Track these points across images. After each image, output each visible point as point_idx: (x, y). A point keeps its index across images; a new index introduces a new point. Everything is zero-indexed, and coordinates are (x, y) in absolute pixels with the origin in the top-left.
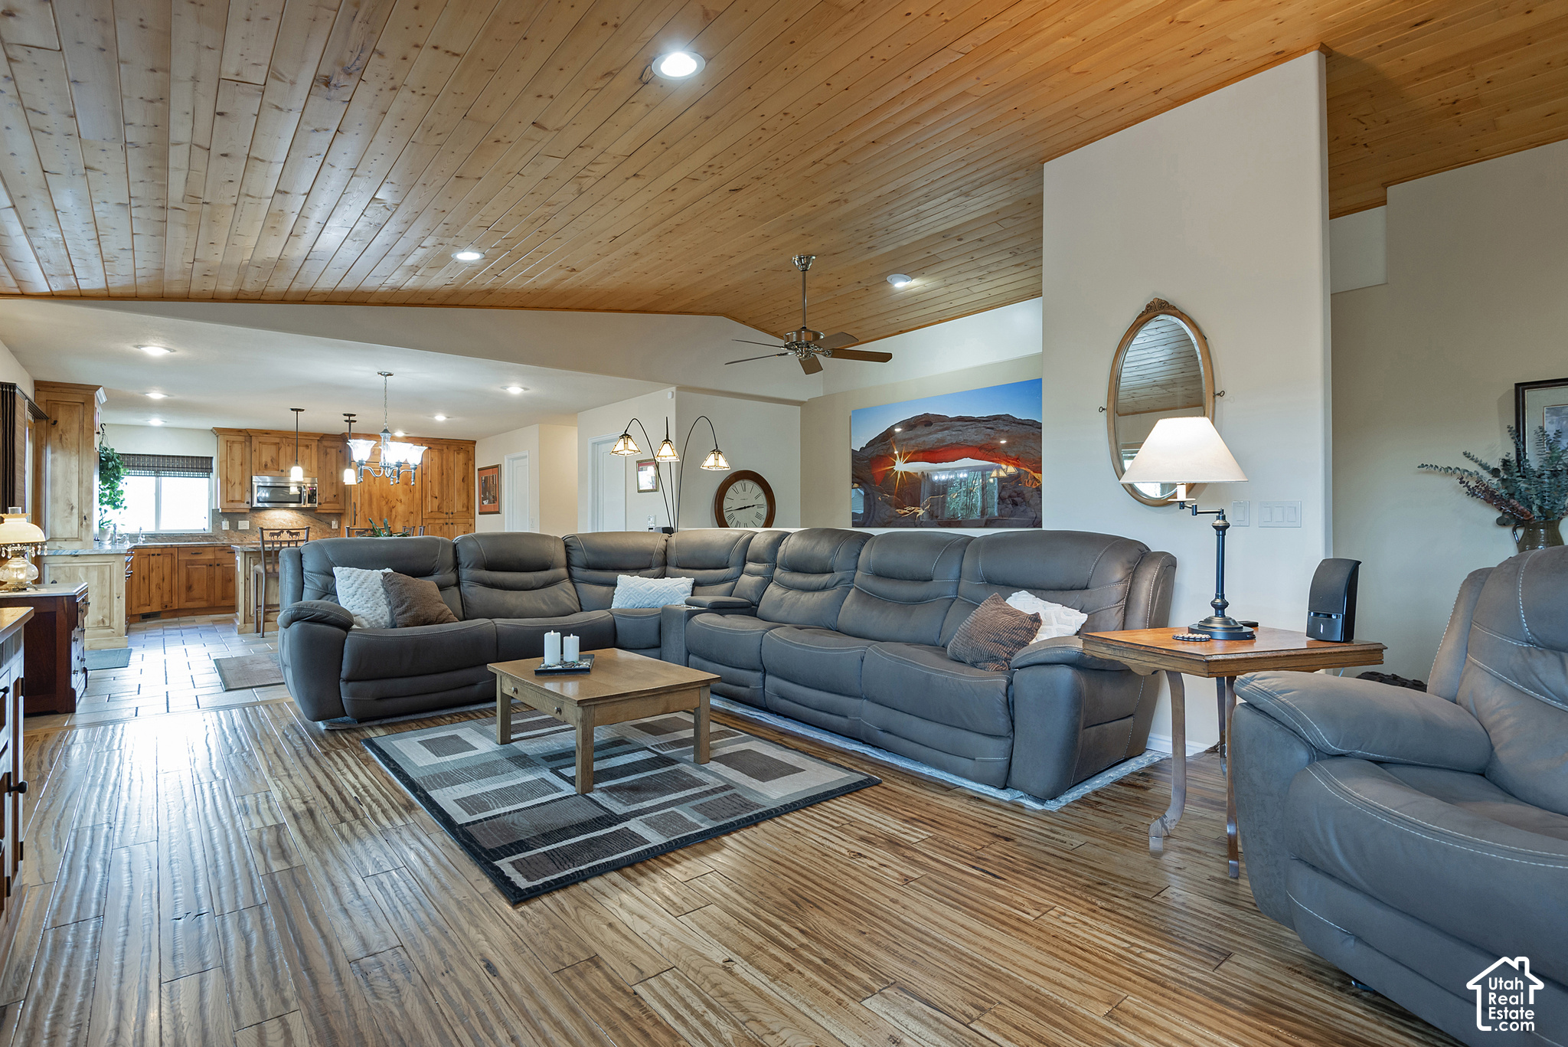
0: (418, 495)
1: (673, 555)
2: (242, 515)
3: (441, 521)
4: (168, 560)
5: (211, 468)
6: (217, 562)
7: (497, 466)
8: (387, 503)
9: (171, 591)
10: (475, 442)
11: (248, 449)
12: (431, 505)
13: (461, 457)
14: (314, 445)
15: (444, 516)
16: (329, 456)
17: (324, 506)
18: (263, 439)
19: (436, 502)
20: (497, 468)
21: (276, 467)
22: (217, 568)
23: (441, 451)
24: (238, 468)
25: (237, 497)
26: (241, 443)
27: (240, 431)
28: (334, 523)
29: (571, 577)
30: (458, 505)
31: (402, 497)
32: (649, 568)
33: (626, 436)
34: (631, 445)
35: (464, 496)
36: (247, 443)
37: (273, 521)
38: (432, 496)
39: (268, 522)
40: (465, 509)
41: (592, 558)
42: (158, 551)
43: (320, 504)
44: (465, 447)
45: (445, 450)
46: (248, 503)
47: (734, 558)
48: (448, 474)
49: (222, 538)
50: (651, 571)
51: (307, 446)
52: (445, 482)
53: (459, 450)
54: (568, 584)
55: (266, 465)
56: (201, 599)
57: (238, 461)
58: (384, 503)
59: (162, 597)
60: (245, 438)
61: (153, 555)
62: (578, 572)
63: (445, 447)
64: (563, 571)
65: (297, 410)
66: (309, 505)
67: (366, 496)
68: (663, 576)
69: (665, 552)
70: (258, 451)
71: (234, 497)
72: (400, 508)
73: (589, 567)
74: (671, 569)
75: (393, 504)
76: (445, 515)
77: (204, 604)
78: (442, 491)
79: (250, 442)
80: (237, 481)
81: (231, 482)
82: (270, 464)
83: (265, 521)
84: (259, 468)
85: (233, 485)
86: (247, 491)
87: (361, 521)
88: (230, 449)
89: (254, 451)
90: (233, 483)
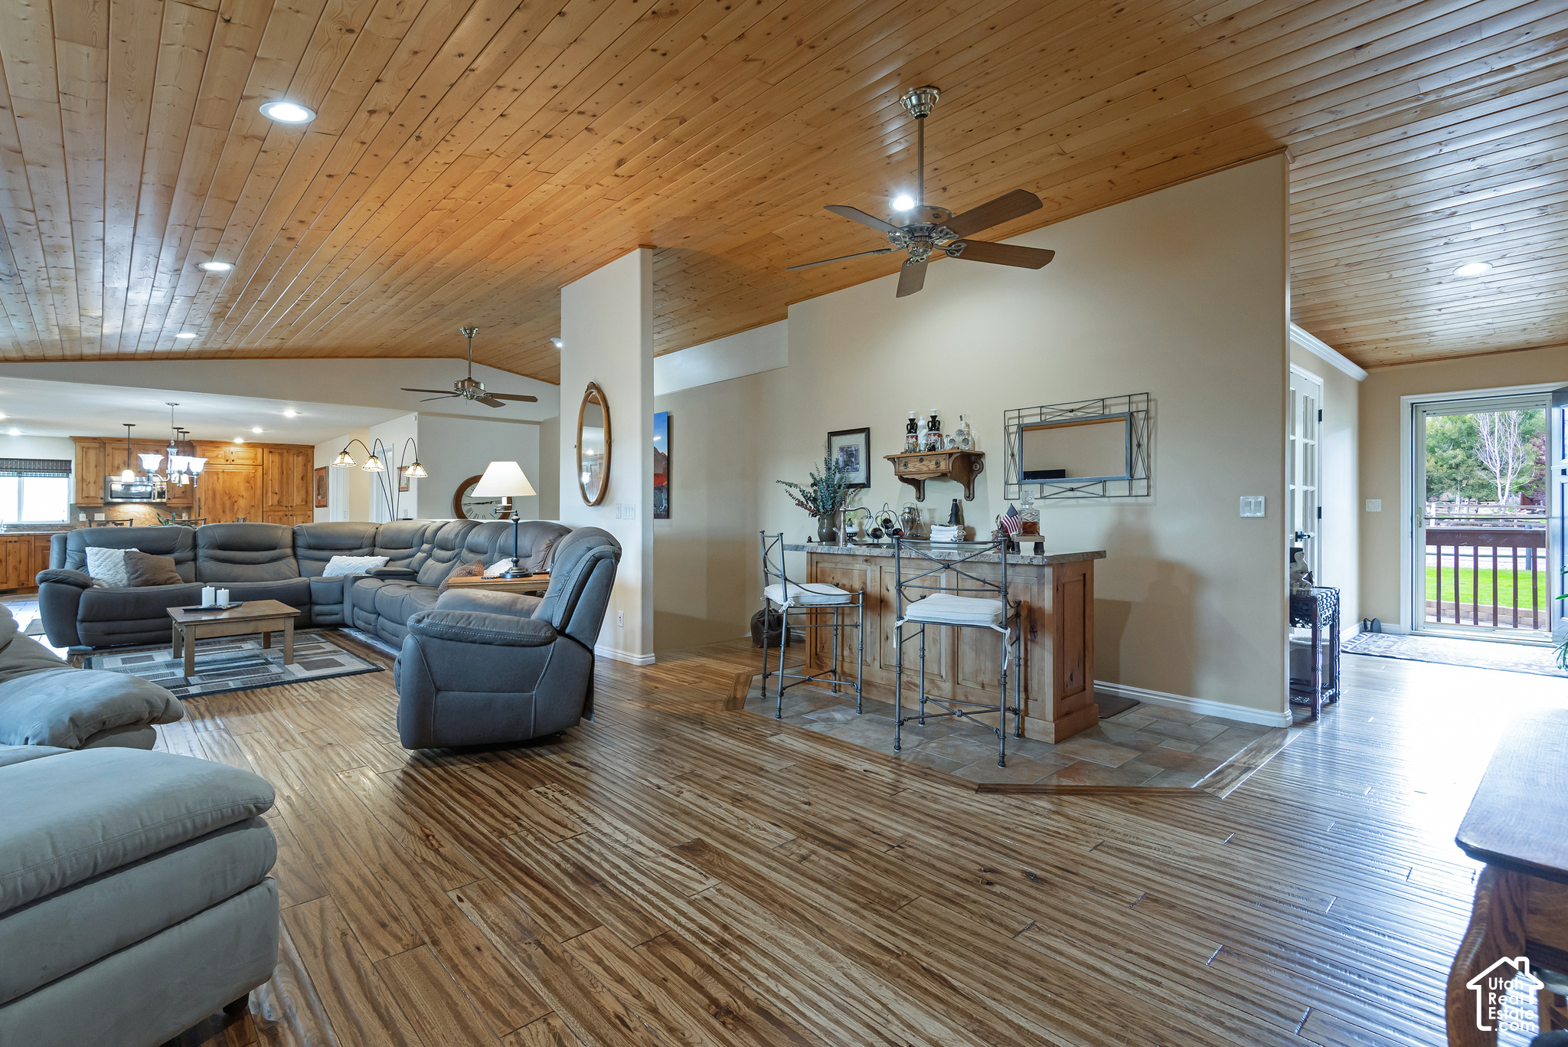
0: (259, 492)
1: (379, 539)
2: (98, 509)
3: (283, 513)
4: (25, 546)
5: (70, 470)
7: (325, 468)
8: (230, 498)
9: (27, 572)
10: (313, 447)
11: (102, 454)
12: (272, 500)
13: (301, 459)
15: (284, 510)
17: (174, 501)
18: (116, 445)
19: (276, 498)
20: (326, 469)
23: (281, 455)
24: (92, 470)
25: (91, 494)
26: (96, 448)
27: (95, 439)
28: (184, 515)
29: (295, 555)
30: (297, 499)
31: (243, 493)
32: (360, 548)
33: (345, 452)
34: (347, 459)
35: (303, 492)
36: (101, 450)
37: (126, 513)
38: (272, 492)
40: (305, 503)
41: (312, 542)
42: (15, 539)
43: (169, 499)
44: (306, 451)
45: (285, 454)
46: (102, 498)
47: (416, 541)
48: (287, 474)
50: (361, 550)
52: (285, 480)
53: (298, 454)
54: (293, 561)
55: (118, 467)
57: (92, 464)
58: (226, 498)
59: (19, 576)
60: (101, 445)
61: (11, 542)
62: (301, 552)
63: (285, 451)
64: (289, 551)
65: (129, 425)
66: (158, 500)
67: (210, 492)
68: (372, 555)
69: (375, 537)
70: (111, 455)
71: (89, 494)
72: (242, 502)
73: (310, 548)
74: (377, 550)
75: (235, 499)
76: (284, 508)
78: (281, 488)
79: (104, 448)
80: (92, 481)
81: (86, 481)
82: (122, 466)
83: (119, 513)
84: (112, 470)
85: (88, 484)
86: (101, 488)
87: (205, 513)
88: (86, 454)
89: (108, 456)
90: (88, 482)
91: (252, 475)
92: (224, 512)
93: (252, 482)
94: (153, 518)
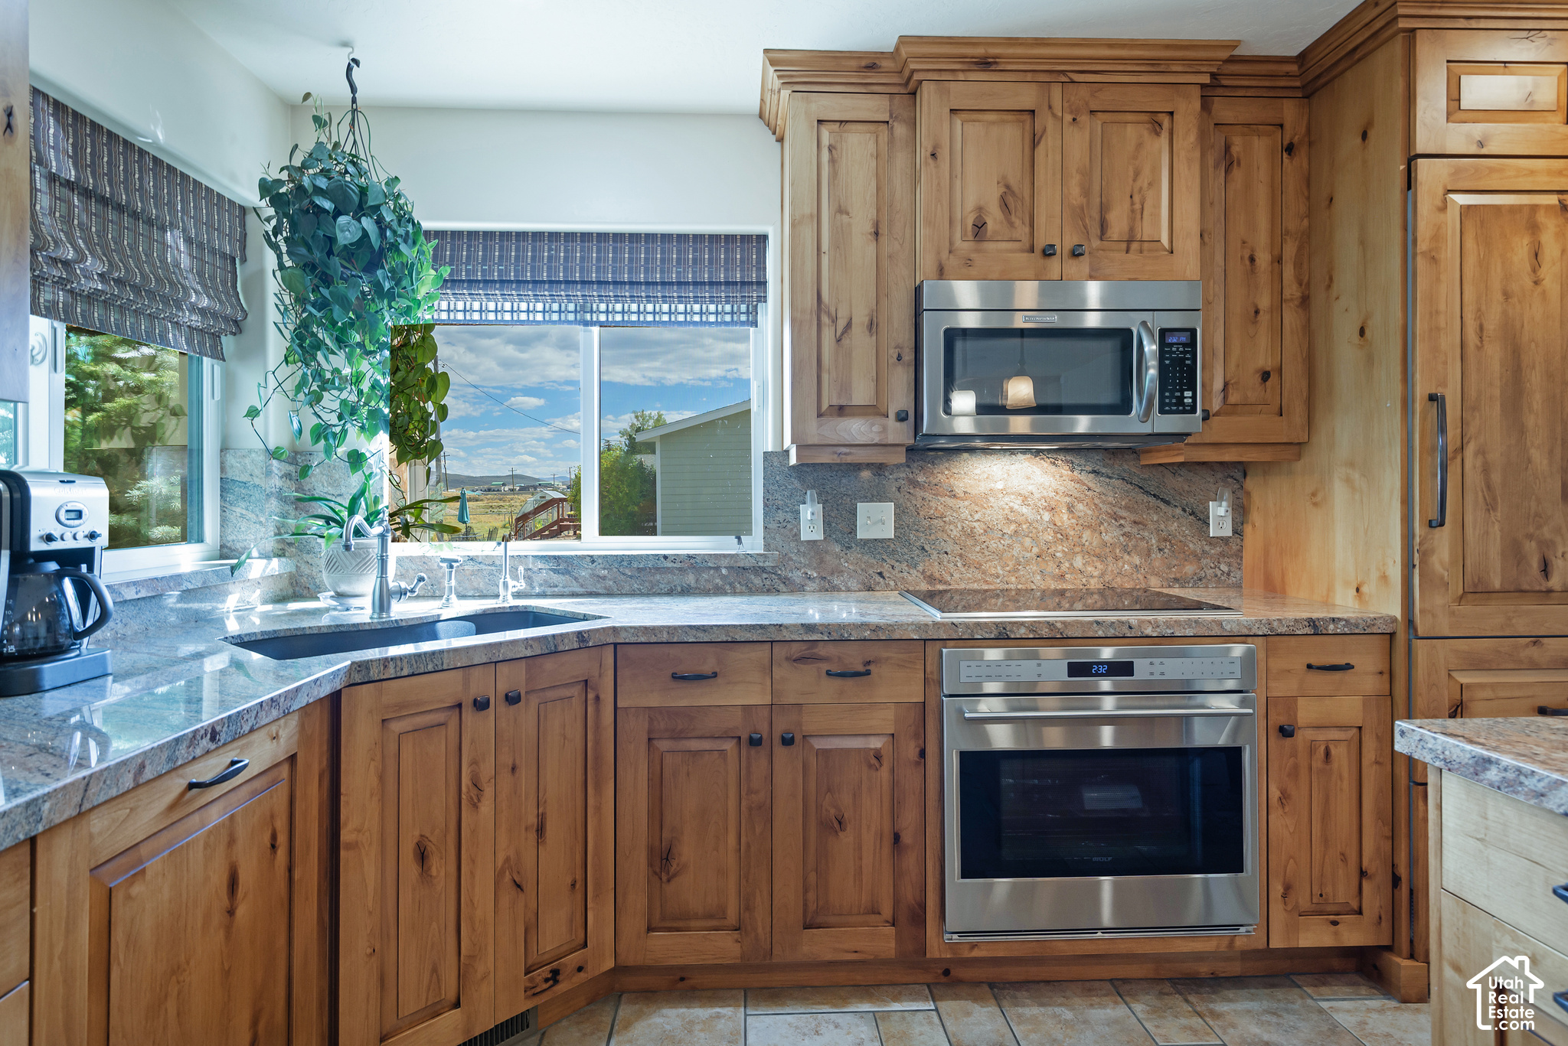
4: (562, 719)
6: (781, 726)
9: (580, 886)
14: (1188, 108)
16: (1237, 174)
17: (1222, 429)
21: (1022, 231)
22: (780, 751)
26: (875, 127)
27: (869, 59)
28: (1219, 513)
36: (900, 130)
39: (964, 509)
42: (510, 678)
46: (902, 417)
51: (1156, 123)
55: (979, 227)
56: (714, 919)
57: (861, 219)
59: (532, 928)
60: (893, 100)
67: (1494, 348)
70: (944, 154)
71: (845, 387)
77: (724, 947)
79: (913, 124)
80: (860, 318)
81: (834, 320)
82: (994, 220)
83: (951, 502)
84: (951, 243)
85: (843, 334)
86: (899, 358)
87: (1469, 508)
88: (833, 161)
89: (930, 161)
90: (841, 324)
94: (1089, 527)
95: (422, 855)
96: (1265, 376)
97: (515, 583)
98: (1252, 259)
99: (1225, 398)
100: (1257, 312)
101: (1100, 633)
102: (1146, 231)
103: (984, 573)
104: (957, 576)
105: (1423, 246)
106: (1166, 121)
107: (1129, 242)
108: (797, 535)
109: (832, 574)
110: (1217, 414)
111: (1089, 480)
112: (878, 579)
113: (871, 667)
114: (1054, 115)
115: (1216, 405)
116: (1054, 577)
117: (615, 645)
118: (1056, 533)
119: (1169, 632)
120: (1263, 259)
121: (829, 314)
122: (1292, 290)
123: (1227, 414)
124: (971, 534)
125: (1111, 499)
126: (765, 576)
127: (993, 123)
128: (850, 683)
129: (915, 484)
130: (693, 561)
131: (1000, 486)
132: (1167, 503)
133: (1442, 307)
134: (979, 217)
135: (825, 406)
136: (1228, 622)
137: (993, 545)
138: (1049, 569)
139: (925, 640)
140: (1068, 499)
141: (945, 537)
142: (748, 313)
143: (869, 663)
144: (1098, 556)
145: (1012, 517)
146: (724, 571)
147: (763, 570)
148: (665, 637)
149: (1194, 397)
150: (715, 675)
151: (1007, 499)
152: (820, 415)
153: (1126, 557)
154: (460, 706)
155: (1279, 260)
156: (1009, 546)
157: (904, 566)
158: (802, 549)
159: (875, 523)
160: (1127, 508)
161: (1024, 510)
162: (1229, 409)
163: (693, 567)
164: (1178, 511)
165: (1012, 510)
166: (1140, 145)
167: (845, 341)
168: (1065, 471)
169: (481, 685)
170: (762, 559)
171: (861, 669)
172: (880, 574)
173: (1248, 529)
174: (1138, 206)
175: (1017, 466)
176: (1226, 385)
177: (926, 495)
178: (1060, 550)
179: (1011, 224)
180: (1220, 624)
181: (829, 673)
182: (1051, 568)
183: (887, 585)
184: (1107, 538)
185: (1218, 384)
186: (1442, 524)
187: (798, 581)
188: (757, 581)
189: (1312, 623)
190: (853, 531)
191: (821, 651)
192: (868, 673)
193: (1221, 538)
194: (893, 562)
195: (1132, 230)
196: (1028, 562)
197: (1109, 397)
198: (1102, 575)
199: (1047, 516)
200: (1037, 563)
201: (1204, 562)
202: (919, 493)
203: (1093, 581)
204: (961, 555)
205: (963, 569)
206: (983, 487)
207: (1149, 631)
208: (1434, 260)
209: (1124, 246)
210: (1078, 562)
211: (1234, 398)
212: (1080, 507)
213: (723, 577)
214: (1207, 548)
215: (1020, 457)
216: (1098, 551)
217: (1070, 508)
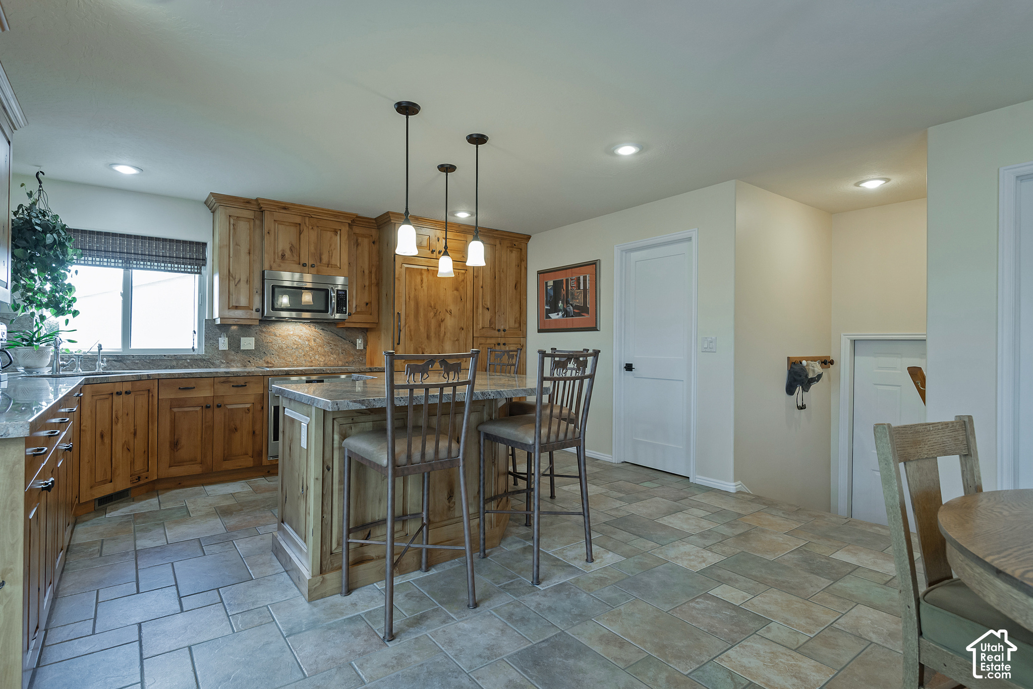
0: (469, 305)
2: (248, 328)
3: (493, 341)
4: (142, 401)
5: (204, 260)
6: (217, 402)
7: (589, 264)
8: (435, 315)
9: (147, 452)
10: (529, 237)
11: (258, 231)
12: (483, 318)
13: (515, 255)
14: (345, 229)
16: (359, 247)
17: (355, 318)
18: (279, 216)
19: (488, 315)
21: (296, 258)
22: (217, 410)
23: (494, 247)
24: (244, 258)
25: (243, 302)
26: (248, 220)
27: (246, 202)
28: (359, 341)
30: (510, 320)
31: (452, 307)
35: (517, 307)
36: (258, 222)
37: (285, 338)
38: (483, 307)
39: (279, 340)
40: (517, 325)
42: (127, 387)
43: (350, 315)
45: (498, 246)
46: (257, 310)
48: (500, 278)
49: (217, 362)
51: (335, 232)
52: (497, 288)
53: (512, 247)
55: (283, 256)
56: (193, 461)
57: (244, 248)
58: (432, 314)
59: (133, 463)
60: (255, 214)
61: (119, 394)
63: (498, 242)
66: (336, 316)
67: (412, 303)
70: (272, 233)
71: (238, 301)
72: (450, 322)
75: (442, 314)
76: (497, 333)
77: (196, 469)
78: (494, 301)
79: (262, 221)
80: (244, 278)
81: (235, 279)
82: (288, 254)
83: (275, 338)
84: (274, 260)
85: (237, 283)
86: (257, 292)
87: (406, 340)
88: (234, 229)
89: (267, 234)
90: (237, 280)
91: (461, 278)
92: (428, 337)
93: (461, 288)
94: (320, 346)
95: (102, 436)
96: (367, 304)
97: (103, 364)
98: (364, 272)
99: (356, 310)
100: (365, 286)
101: (315, 372)
102: (333, 262)
103: (286, 360)
104: (276, 362)
105: (396, 276)
106: (339, 232)
107: (328, 264)
108: (218, 348)
109: (231, 361)
110: (354, 314)
111: (321, 332)
112: (248, 363)
113: (247, 384)
114: (306, 226)
115: (354, 311)
116: (309, 362)
117: (158, 379)
118: (310, 348)
119: (334, 372)
120: (367, 272)
121: (232, 277)
122: (374, 281)
123: (357, 314)
124: (282, 348)
125: (327, 338)
126: (205, 362)
127: (288, 225)
128: (240, 388)
129: (262, 331)
130: (176, 357)
131: (292, 333)
132: (345, 339)
133: (401, 291)
134: (283, 253)
135: (231, 306)
136: (349, 369)
137: (289, 352)
138: (307, 359)
139: (264, 376)
140: (314, 338)
141: (273, 349)
142: (197, 269)
143: (246, 383)
144: (323, 355)
145: (295, 343)
146: (188, 361)
147: (204, 360)
148: (177, 376)
149: (346, 309)
150: (194, 388)
151: (294, 337)
152: (229, 309)
153: (332, 355)
154: (112, 394)
155: (370, 272)
156: (294, 352)
157: (258, 358)
158: (220, 353)
159: (247, 344)
160: (332, 340)
161: (300, 341)
162: (357, 313)
163: (176, 359)
164: (348, 342)
165: (295, 340)
166: (331, 238)
167: (238, 286)
168: (313, 328)
169: (118, 388)
170: (204, 356)
171: (244, 384)
172: (249, 361)
173: (367, 347)
174: (331, 255)
175: (298, 327)
176: (356, 306)
177: (266, 335)
178: (311, 353)
179: (293, 256)
180: (347, 369)
181: (233, 386)
182: (308, 359)
183: (252, 365)
184: (326, 350)
185: (354, 306)
186: (399, 344)
187: (218, 364)
188: (202, 364)
189: (370, 369)
190: (239, 346)
191: (231, 379)
192: (246, 385)
193: (360, 350)
194: (254, 357)
195: (329, 261)
196: (301, 357)
197: (323, 308)
198: (324, 361)
199: (307, 343)
200: (304, 357)
201: (355, 357)
202: (263, 335)
203: (321, 363)
204: (278, 355)
205: (279, 360)
206: (286, 333)
207: (328, 372)
208: (399, 280)
209: (327, 265)
210: (317, 357)
211: (358, 310)
212: (318, 340)
213: (188, 363)
214: (356, 353)
215: (298, 323)
216: (323, 354)
217: (315, 340)
